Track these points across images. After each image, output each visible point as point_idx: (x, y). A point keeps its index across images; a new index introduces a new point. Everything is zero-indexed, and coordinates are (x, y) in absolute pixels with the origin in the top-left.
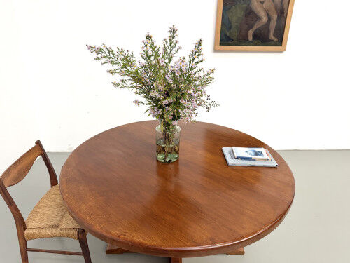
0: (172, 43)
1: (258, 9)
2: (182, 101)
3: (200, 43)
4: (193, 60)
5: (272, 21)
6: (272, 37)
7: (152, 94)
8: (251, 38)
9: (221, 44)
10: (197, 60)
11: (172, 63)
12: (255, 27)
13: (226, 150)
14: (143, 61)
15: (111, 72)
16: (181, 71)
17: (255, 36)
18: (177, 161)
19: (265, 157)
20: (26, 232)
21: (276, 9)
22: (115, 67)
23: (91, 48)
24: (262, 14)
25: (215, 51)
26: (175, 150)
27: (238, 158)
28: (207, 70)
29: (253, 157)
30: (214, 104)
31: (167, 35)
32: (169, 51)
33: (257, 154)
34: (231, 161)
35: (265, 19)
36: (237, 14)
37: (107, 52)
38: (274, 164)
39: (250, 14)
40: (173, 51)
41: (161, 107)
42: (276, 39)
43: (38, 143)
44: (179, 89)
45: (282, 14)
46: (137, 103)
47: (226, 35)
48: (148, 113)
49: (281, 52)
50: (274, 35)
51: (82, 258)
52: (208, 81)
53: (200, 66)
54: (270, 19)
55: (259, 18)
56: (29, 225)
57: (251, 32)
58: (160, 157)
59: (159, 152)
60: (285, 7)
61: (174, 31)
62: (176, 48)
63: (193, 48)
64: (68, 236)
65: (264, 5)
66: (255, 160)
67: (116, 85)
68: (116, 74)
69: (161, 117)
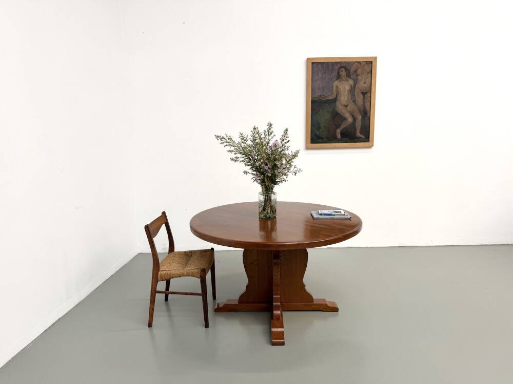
0: (269, 132)
1: (344, 111)
2: (277, 163)
3: (287, 130)
4: (283, 140)
5: (357, 121)
6: (358, 134)
8: (339, 136)
9: (312, 143)
10: (285, 141)
11: (270, 145)
12: (342, 127)
15: (230, 151)
16: (276, 146)
17: (342, 134)
18: (275, 217)
19: (343, 213)
20: (159, 273)
21: (360, 111)
22: (232, 148)
23: (217, 137)
24: (347, 115)
25: (307, 148)
26: (273, 211)
27: (321, 215)
30: (300, 171)
31: (266, 128)
32: (267, 137)
33: (336, 212)
35: (350, 120)
36: (325, 116)
37: (227, 139)
38: (349, 217)
39: (337, 117)
40: (270, 138)
41: (262, 174)
42: (363, 136)
43: (164, 213)
44: (275, 159)
45: (366, 115)
46: (246, 172)
47: (316, 135)
48: (253, 180)
49: (370, 147)
50: (360, 134)
51: (201, 297)
52: (295, 156)
53: (287, 145)
54: (354, 119)
55: (345, 119)
56: (161, 268)
57: (338, 131)
58: (262, 216)
59: (261, 213)
60: (368, 109)
61: (270, 125)
62: (272, 135)
63: (282, 133)
64: (192, 275)
65: (348, 108)
66: (334, 215)
67: (232, 159)
68: (233, 153)
69: (262, 183)
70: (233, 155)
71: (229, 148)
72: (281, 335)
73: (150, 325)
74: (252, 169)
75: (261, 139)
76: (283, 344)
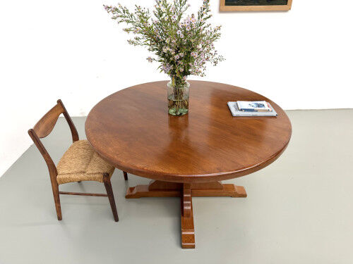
2: (193, 54)
4: (202, 15)
7: (165, 50)
9: (226, 4)
10: (205, 16)
11: (182, 21)
13: (231, 104)
14: (156, 19)
15: (127, 30)
16: (191, 26)
18: (187, 114)
19: (267, 108)
20: (57, 177)
22: (130, 25)
23: (108, 8)
25: (221, 11)
26: (185, 105)
27: (241, 110)
28: (213, 27)
29: (255, 109)
30: (221, 59)
32: (179, 9)
33: (259, 106)
34: (235, 113)
37: (122, 11)
38: (274, 113)
40: (183, 9)
41: (172, 63)
43: (59, 102)
44: (189, 44)
46: (150, 59)
48: (160, 70)
49: (286, 11)
51: (107, 198)
52: (216, 37)
53: (208, 21)
56: (60, 172)
58: (172, 111)
59: (170, 107)
62: (185, 6)
63: (201, 4)
64: (95, 179)
66: (257, 111)
67: (131, 42)
68: (131, 32)
69: (172, 73)
70: (132, 36)
71: (125, 25)
72: (192, 238)
73: (60, 218)
74: (158, 54)
75: (169, 13)
76: (193, 247)
